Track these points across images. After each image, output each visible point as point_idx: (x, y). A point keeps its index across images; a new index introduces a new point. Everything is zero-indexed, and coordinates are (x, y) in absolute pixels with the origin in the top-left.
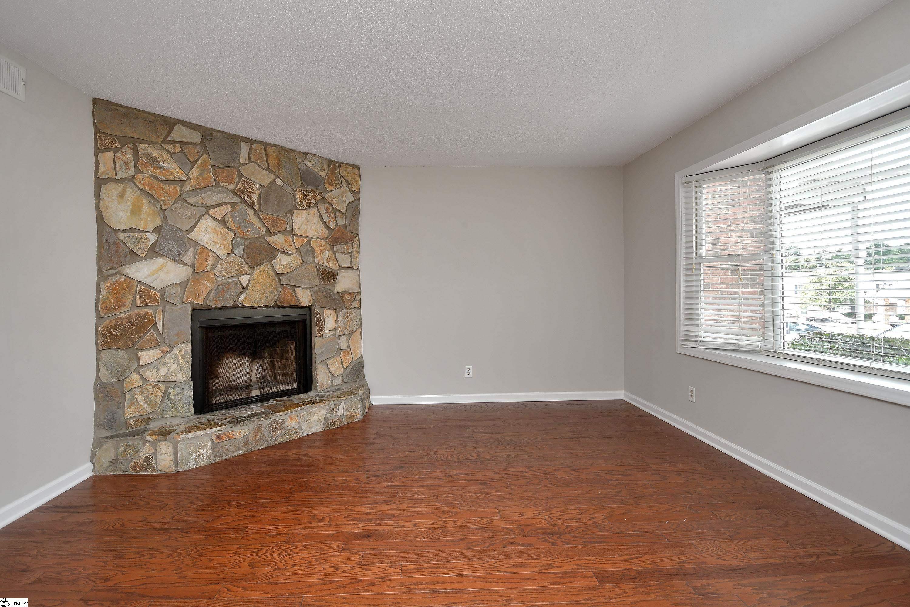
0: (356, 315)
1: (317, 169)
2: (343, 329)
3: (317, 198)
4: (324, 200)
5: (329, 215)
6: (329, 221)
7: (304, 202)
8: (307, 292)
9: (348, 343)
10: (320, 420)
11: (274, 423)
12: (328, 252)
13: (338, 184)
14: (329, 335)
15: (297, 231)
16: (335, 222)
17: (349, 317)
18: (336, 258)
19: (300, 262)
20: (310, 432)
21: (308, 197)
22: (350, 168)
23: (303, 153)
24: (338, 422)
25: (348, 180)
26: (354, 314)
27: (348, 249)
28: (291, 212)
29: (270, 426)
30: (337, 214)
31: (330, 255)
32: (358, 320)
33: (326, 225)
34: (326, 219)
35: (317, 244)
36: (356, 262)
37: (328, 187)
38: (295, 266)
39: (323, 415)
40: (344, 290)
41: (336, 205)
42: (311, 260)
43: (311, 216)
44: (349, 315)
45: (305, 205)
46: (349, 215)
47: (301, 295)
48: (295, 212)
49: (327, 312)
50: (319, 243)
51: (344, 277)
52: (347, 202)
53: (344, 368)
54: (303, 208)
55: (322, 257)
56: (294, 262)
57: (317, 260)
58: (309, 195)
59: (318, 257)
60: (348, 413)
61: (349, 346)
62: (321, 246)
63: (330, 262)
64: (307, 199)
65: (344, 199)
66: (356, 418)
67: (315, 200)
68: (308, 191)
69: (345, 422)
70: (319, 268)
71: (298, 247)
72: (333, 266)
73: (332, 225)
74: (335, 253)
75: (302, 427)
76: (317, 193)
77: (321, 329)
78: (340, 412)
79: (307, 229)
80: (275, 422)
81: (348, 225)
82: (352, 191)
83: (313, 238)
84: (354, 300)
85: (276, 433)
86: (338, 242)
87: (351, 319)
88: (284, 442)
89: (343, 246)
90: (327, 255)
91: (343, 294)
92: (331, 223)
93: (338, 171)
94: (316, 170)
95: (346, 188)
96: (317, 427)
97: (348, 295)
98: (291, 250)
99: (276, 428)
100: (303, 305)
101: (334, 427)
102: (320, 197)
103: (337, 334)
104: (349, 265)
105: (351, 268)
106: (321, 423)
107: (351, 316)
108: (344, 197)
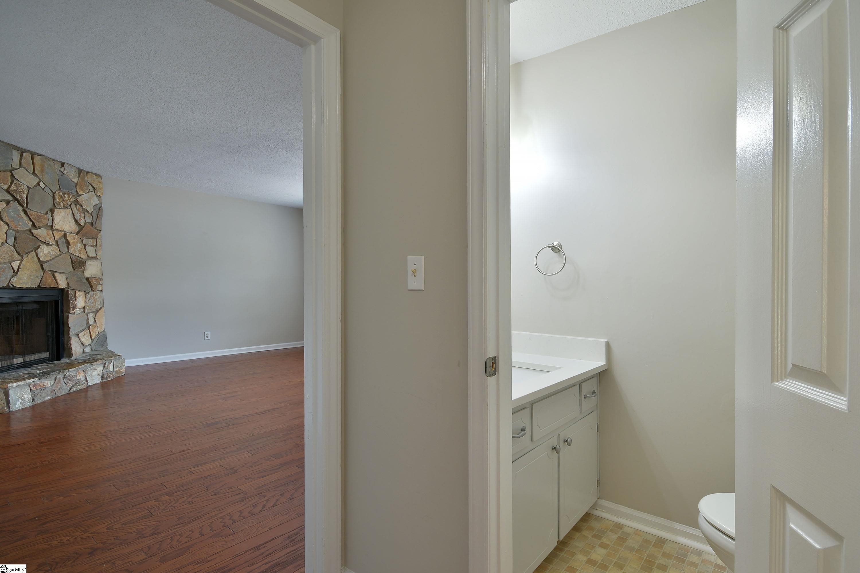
0: (100, 297)
1: (72, 176)
2: (90, 307)
3: (72, 200)
4: (76, 202)
5: (80, 214)
6: (80, 219)
7: (61, 202)
8: (64, 276)
9: (95, 319)
10: (99, 374)
11: (69, 377)
12: (80, 244)
13: (87, 189)
14: (79, 312)
15: (57, 227)
16: (84, 220)
17: (95, 298)
18: (86, 250)
19: (58, 252)
20: (93, 383)
21: (65, 199)
22: (95, 177)
23: (59, 162)
24: (111, 376)
25: (94, 187)
26: (99, 295)
27: (93, 242)
28: (52, 211)
29: (67, 379)
30: (86, 213)
31: (81, 247)
32: (101, 301)
33: (76, 221)
34: (78, 217)
35: (72, 238)
36: (99, 253)
37: (80, 191)
38: (54, 255)
39: (101, 370)
40: (91, 276)
41: (85, 206)
42: (67, 250)
43: (67, 214)
44: (94, 296)
45: (62, 205)
46: (95, 215)
47: (60, 279)
48: (56, 211)
49: (78, 294)
50: (73, 236)
51: (90, 265)
52: (93, 205)
53: (92, 339)
54: (61, 208)
55: (75, 249)
56: (53, 252)
57: (71, 250)
58: (65, 197)
59: (71, 248)
60: (116, 369)
61: (95, 321)
62: (74, 239)
63: (81, 253)
64: (64, 200)
65: (92, 202)
66: (122, 373)
67: (70, 201)
68: (64, 194)
69: (116, 375)
70: (73, 257)
71: (57, 239)
72: (84, 257)
73: (82, 222)
74: (85, 245)
75: (88, 379)
76: (71, 196)
77: (75, 307)
78: (111, 369)
79: (63, 225)
80: (70, 375)
81: (94, 223)
82: (97, 196)
83: (68, 233)
84: (99, 284)
85: (70, 384)
86: (87, 237)
87: (96, 300)
88: (76, 390)
89: (90, 240)
90: (79, 247)
91: (91, 279)
92: (81, 221)
93: (86, 178)
94: (70, 177)
95: (93, 193)
96: (97, 379)
97: (95, 279)
98: (52, 241)
99: (70, 380)
100: (61, 287)
101: (109, 380)
102: (74, 199)
103: (86, 311)
104: (94, 255)
105: (96, 258)
106: (100, 377)
107: (97, 297)
108: (92, 200)
